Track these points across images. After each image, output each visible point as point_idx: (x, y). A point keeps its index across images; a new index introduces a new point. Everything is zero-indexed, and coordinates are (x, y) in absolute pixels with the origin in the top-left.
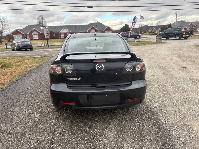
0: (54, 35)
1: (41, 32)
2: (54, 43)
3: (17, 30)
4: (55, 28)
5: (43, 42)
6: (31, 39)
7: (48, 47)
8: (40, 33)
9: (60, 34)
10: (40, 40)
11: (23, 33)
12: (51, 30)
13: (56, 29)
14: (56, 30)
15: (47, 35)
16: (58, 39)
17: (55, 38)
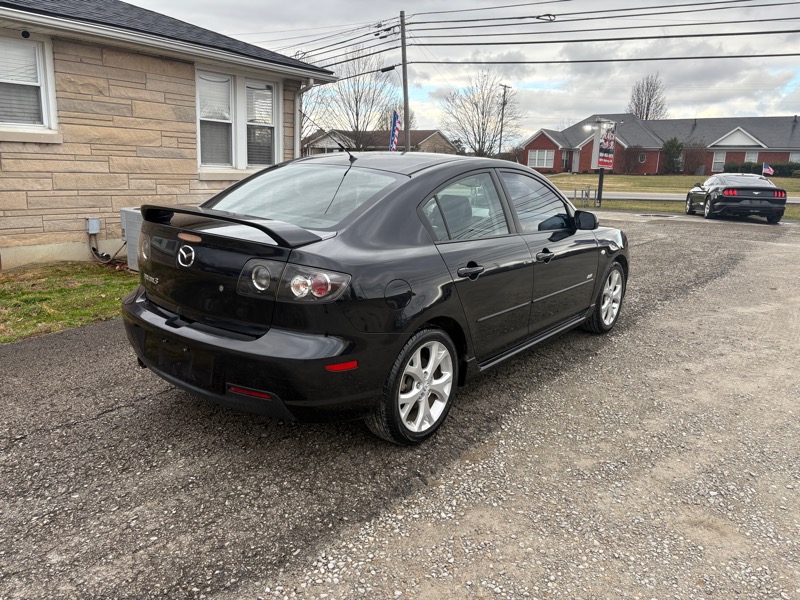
0: (681, 159)
1: (627, 143)
2: (662, 189)
3: (543, 134)
4: (694, 128)
5: (618, 182)
6: (583, 169)
7: (598, 205)
8: (623, 147)
9: (710, 154)
10: (615, 174)
11: (561, 147)
12: (668, 138)
13: (697, 130)
14: (694, 135)
15: (602, 155)
16: (692, 173)
17: (678, 168)
